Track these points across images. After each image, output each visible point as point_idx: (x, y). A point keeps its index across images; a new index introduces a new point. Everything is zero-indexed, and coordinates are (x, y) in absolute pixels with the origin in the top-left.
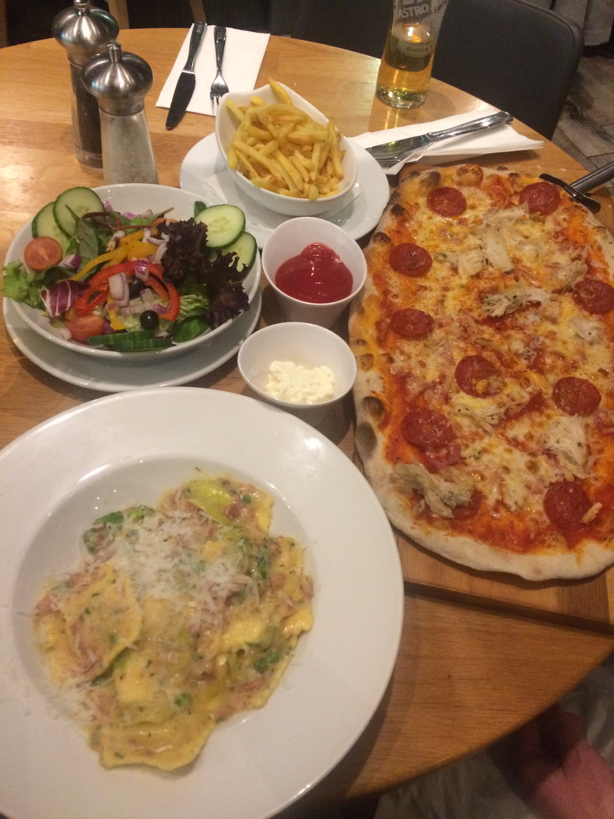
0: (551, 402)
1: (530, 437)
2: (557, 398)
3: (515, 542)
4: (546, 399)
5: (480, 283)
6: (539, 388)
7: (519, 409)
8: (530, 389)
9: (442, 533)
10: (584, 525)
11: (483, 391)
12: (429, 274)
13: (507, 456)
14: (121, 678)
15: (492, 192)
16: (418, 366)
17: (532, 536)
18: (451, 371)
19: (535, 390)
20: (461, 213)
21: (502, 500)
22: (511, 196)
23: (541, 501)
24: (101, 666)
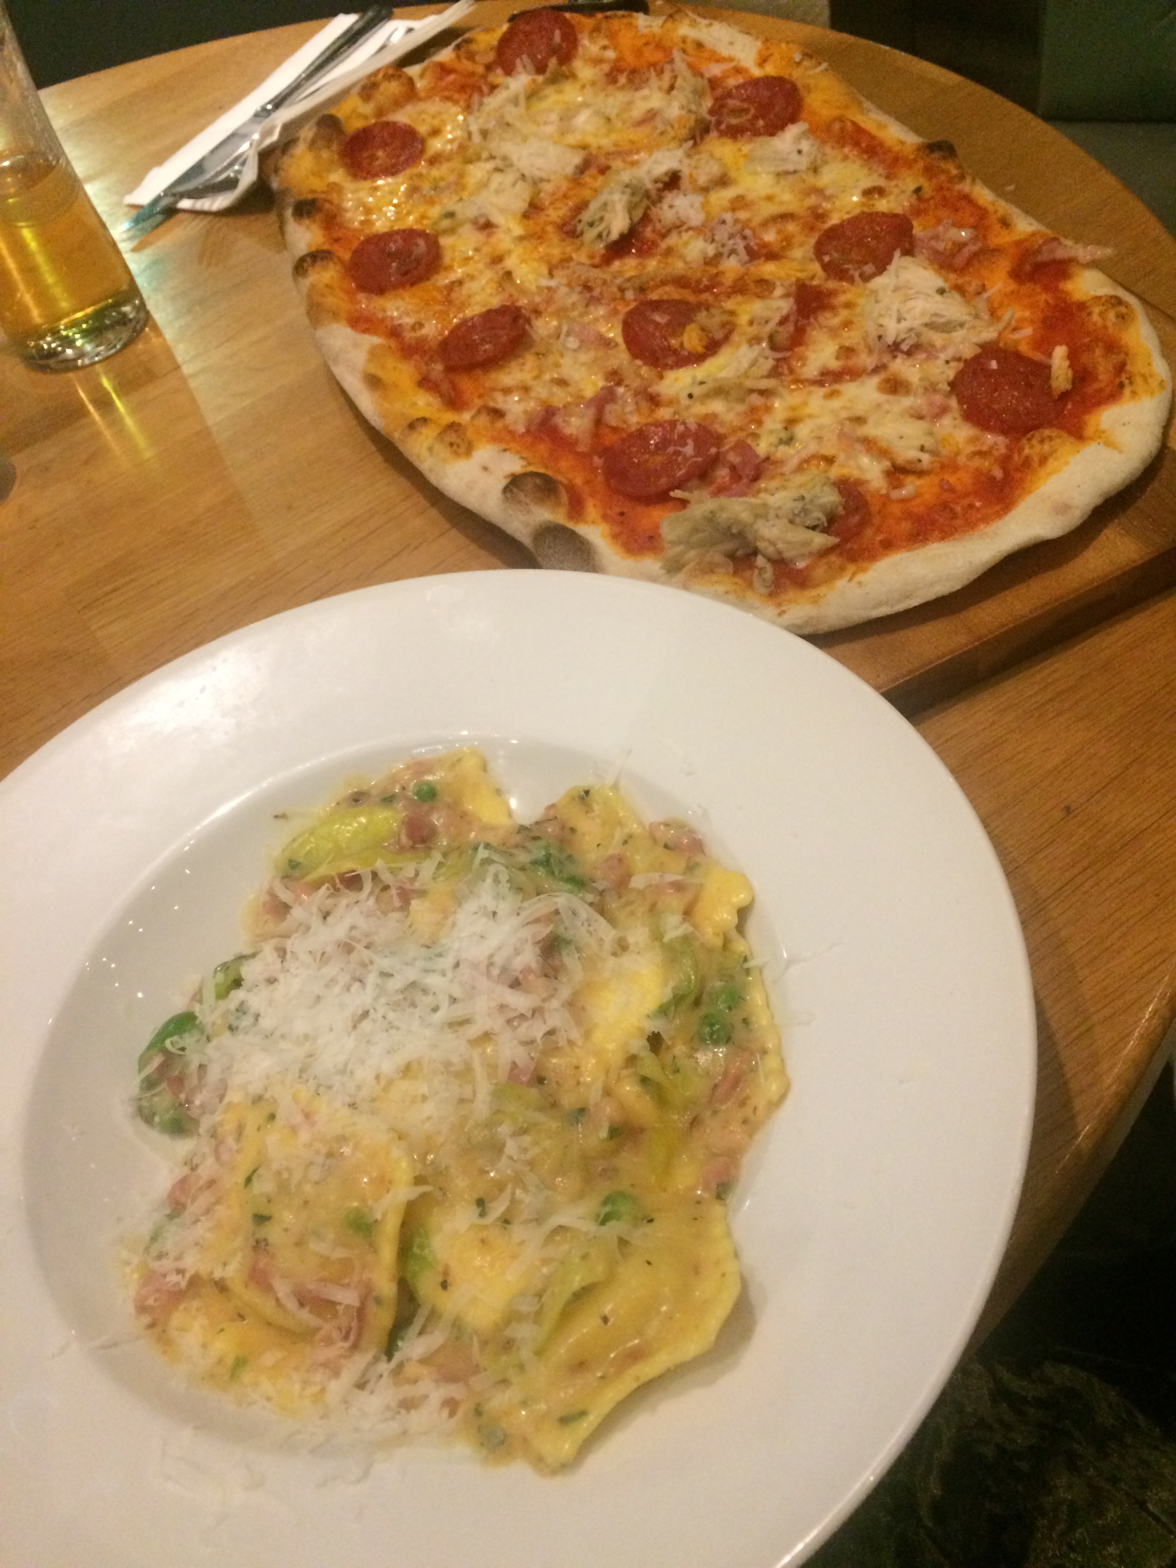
0: (832, 284)
1: (847, 351)
2: (835, 271)
3: (978, 504)
4: (819, 286)
5: (547, 215)
6: (794, 279)
7: (791, 328)
8: (779, 291)
9: (841, 583)
10: (1065, 396)
11: (704, 343)
12: (447, 260)
13: (836, 404)
14: (444, 1285)
15: (447, 94)
16: (555, 389)
17: (998, 473)
18: (621, 357)
19: (790, 286)
20: (422, 151)
21: (894, 465)
22: (484, 77)
23: (959, 421)
24: (378, 1301)
